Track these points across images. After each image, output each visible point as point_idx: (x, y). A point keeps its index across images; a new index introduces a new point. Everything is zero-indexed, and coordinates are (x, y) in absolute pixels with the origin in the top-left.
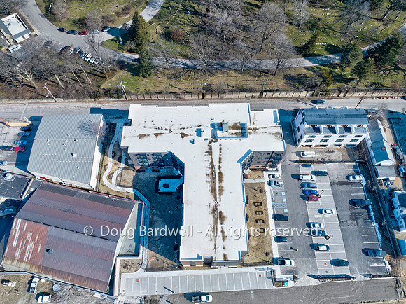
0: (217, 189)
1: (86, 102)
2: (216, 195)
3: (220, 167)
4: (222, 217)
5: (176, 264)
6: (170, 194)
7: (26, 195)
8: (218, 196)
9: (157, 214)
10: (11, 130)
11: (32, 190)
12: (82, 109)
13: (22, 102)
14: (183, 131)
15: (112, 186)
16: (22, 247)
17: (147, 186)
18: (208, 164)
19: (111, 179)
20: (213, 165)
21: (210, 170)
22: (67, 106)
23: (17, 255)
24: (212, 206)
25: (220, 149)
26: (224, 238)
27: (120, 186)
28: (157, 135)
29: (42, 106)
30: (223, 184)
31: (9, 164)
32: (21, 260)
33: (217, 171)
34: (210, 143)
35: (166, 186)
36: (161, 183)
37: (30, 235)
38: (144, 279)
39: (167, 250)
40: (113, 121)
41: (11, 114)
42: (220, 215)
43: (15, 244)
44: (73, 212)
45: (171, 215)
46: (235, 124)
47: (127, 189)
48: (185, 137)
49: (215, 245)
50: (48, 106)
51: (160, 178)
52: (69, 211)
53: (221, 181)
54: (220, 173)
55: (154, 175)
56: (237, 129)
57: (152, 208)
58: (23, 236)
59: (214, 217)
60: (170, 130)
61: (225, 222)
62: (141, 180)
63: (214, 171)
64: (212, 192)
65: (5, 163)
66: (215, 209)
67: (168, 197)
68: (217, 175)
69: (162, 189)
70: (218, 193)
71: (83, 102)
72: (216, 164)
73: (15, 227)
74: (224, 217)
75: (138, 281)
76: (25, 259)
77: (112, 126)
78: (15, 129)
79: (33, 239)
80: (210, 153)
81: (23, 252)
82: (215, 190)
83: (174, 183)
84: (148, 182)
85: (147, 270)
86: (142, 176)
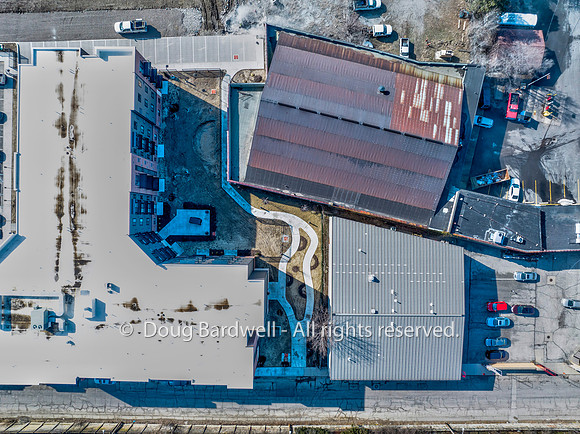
0: (67, 182)
1: (381, 422)
2: (71, 170)
3: (60, 227)
4: (62, 127)
5: (174, 82)
6: (187, 206)
7: (454, 200)
8: (67, 167)
9: (210, 167)
10: (528, 353)
11: (445, 210)
12: (387, 404)
13: (524, 425)
14: (135, 315)
15: (299, 224)
16: (435, 100)
17: (232, 222)
18: (82, 235)
19: (302, 238)
20: (73, 233)
21: (79, 222)
22: (422, 412)
23: (440, 90)
24: (79, 147)
25: (57, 269)
26: (61, 89)
27: (283, 224)
28: (191, 309)
29: (476, 413)
30: (57, 191)
31: (510, 275)
32: (433, 81)
33: (66, 220)
34: (78, 285)
35: (196, 221)
36: (204, 228)
37: (424, 117)
38: (225, 59)
39: (189, 105)
40: (314, 371)
41: (538, 393)
42: (64, 130)
43: (448, 106)
44: (353, 160)
45: (185, 166)
46: (23, 328)
47: (270, 215)
48: (129, 300)
49: (76, 76)
50: (462, 412)
51: (209, 238)
52: (362, 163)
53: (60, 198)
54: (60, 215)
55: (219, 244)
56: (20, 316)
57: (219, 178)
58: (437, 117)
59: (76, 128)
60: (162, 319)
61: (58, 117)
62: (244, 235)
63: (73, 221)
64: (77, 176)
65: (517, 276)
66: (74, 141)
67: (192, 198)
68: (66, 210)
69: (203, 215)
70: (67, 175)
71: (387, 422)
72: (67, 236)
73: (454, 131)
74: (58, 126)
75: (236, 57)
76: (425, 84)
77: (314, 358)
78: (520, 356)
79: (417, 111)
80: (79, 262)
81: (430, 93)
82: (72, 180)
83: (180, 227)
84: (230, 230)
85: (222, 73)
86: (242, 242)
